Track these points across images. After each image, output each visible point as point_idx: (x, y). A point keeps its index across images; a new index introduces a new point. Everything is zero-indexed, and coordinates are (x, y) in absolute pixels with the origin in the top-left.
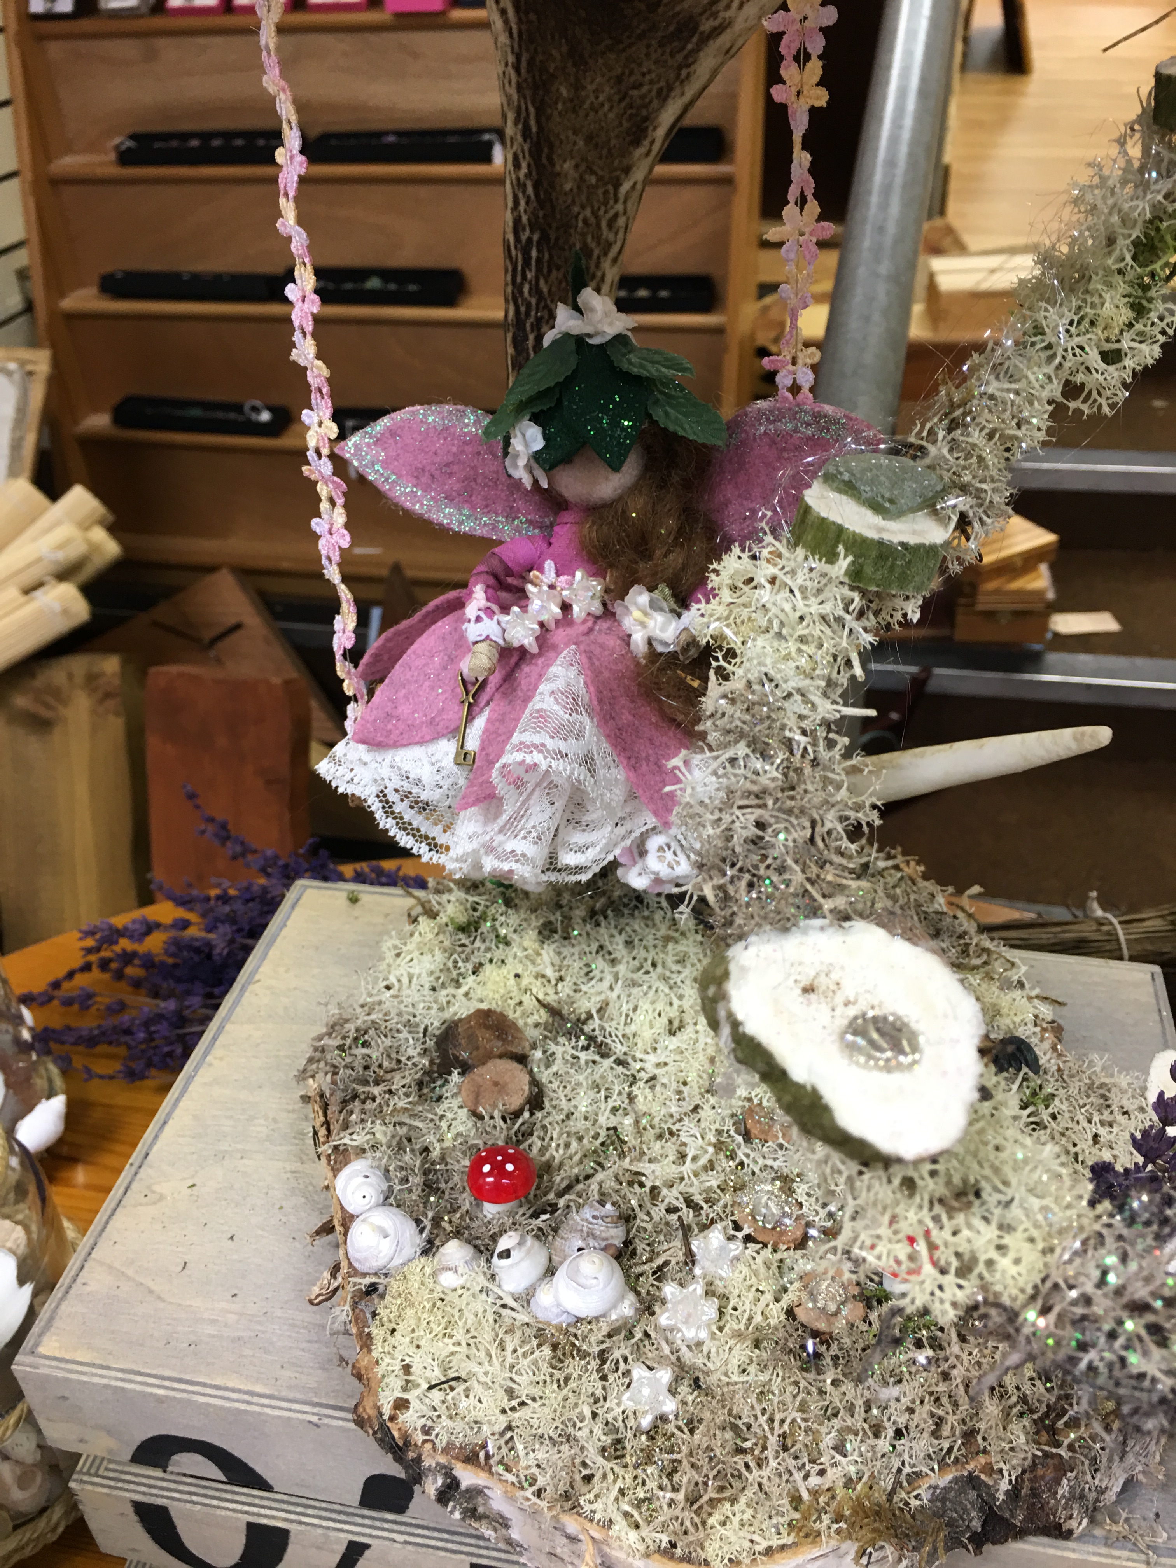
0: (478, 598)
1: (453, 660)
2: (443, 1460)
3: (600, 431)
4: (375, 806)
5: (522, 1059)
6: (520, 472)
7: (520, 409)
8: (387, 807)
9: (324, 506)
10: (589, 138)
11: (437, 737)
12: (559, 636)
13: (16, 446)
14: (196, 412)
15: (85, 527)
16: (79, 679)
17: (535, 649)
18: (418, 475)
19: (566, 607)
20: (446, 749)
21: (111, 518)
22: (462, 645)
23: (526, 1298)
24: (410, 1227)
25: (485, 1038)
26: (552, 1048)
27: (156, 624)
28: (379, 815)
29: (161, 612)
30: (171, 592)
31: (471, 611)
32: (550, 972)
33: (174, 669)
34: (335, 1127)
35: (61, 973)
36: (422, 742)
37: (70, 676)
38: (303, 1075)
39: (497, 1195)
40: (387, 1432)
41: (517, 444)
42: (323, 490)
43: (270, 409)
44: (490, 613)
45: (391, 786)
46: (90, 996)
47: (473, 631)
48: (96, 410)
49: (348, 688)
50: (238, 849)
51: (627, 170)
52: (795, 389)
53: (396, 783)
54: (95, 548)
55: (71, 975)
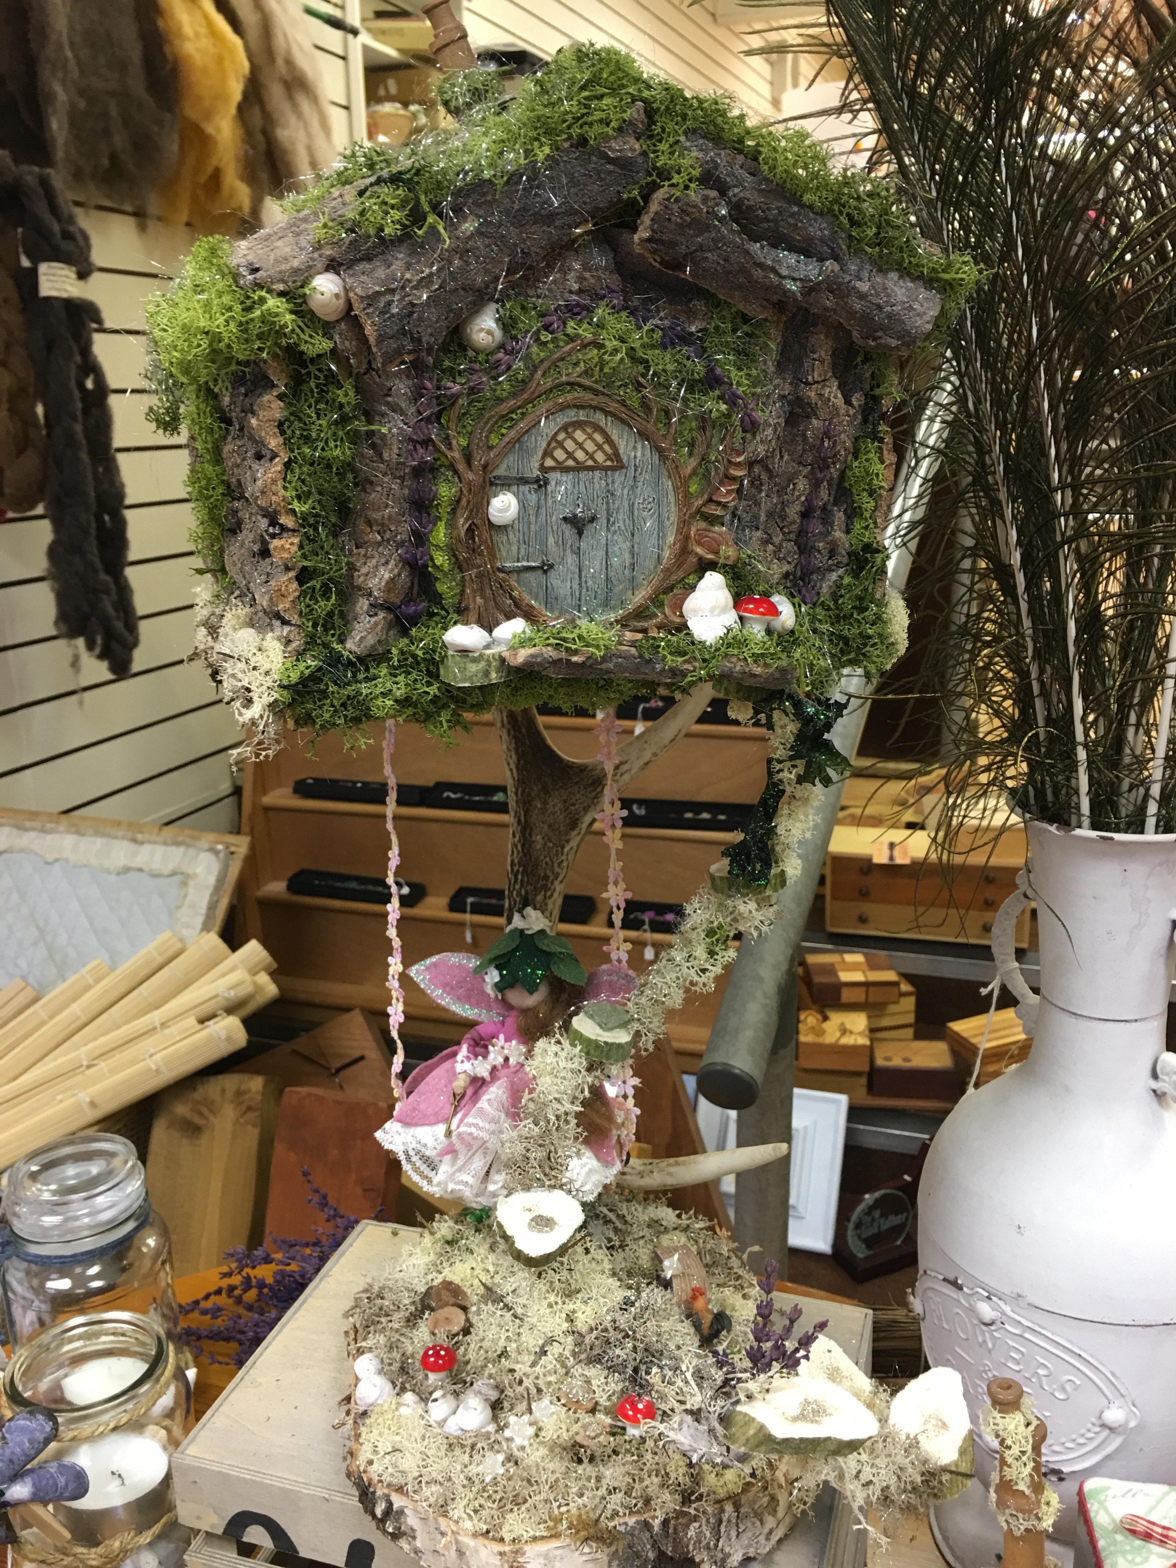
0: (464, 1050)
1: (451, 1082)
2: (386, 1491)
3: (525, 974)
4: (402, 1157)
5: (464, 1309)
6: (489, 990)
7: (491, 961)
8: (408, 1158)
9: (394, 1001)
10: (550, 826)
11: (437, 1122)
12: (503, 1073)
13: (212, 907)
14: (353, 885)
15: (254, 972)
16: (230, 1094)
17: (488, 1079)
18: (445, 986)
19: (507, 1059)
20: (441, 1128)
21: (275, 966)
22: (454, 1075)
23: (442, 1424)
24: (389, 1386)
25: (446, 1296)
26: (483, 1306)
27: (295, 1053)
28: (404, 1162)
29: (302, 1043)
30: (310, 1027)
31: (459, 1057)
32: (491, 1268)
33: (304, 1090)
34: (359, 1339)
35: (200, 1296)
36: (430, 1124)
37: (223, 1091)
38: (347, 1315)
39: (435, 1368)
40: (361, 1478)
41: (487, 978)
42: (394, 994)
43: (408, 885)
44: (468, 1059)
45: (411, 1146)
46: (220, 1309)
47: (459, 1067)
48: (275, 878)
49: (396, 1093)
50: (332, 1213)
51: (568, 841)
52: (619, 961)
53: (414, 1145)
54: (258, 988)
55: (207, 1297)
